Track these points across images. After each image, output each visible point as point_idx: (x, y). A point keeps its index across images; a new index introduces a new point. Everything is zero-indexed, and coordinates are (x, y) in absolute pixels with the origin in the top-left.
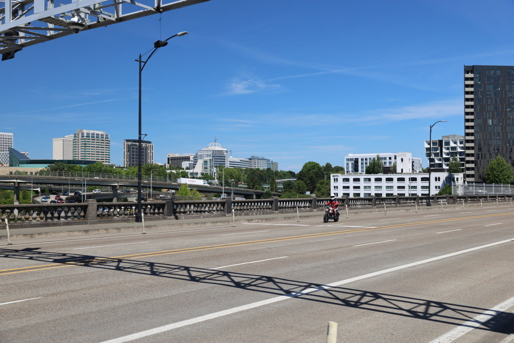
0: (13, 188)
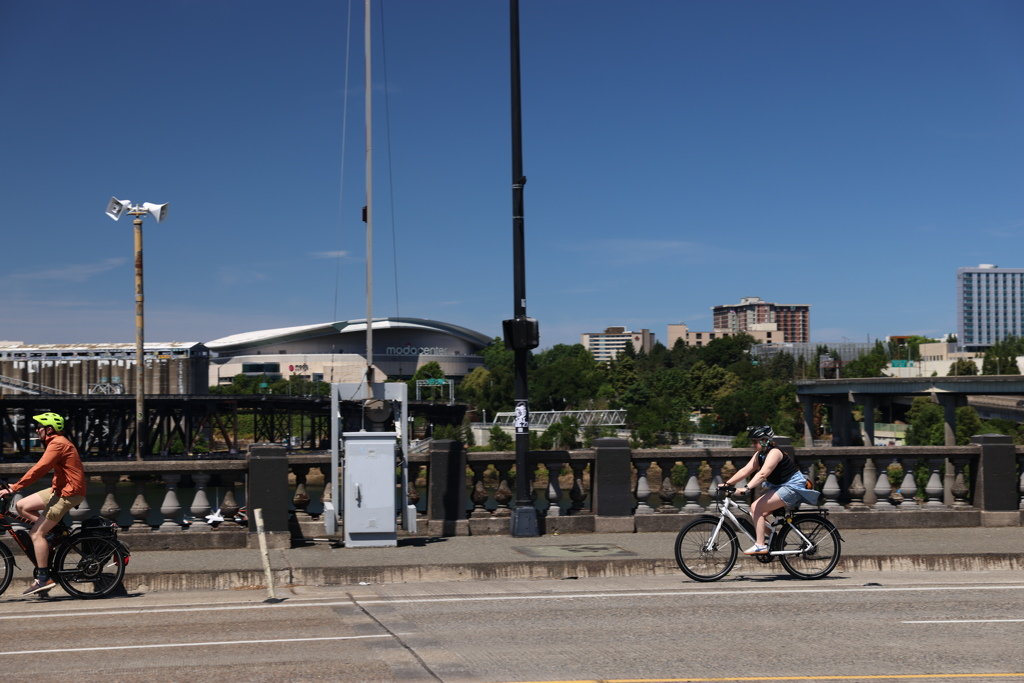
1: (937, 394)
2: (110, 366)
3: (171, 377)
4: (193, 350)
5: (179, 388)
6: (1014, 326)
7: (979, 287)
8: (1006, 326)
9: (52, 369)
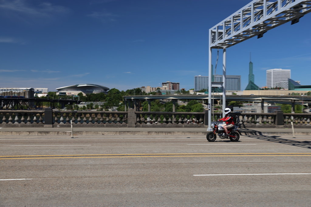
0: (291, 103)
1: (147, 99)
2: (15, 92)
3: (26, 94)
4: (30, 89)
5: (27, 97)
6: (205, 87)
7: (198, 80)
8: (203, 87)
9: (5, 92)
